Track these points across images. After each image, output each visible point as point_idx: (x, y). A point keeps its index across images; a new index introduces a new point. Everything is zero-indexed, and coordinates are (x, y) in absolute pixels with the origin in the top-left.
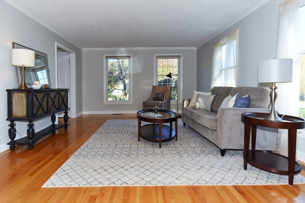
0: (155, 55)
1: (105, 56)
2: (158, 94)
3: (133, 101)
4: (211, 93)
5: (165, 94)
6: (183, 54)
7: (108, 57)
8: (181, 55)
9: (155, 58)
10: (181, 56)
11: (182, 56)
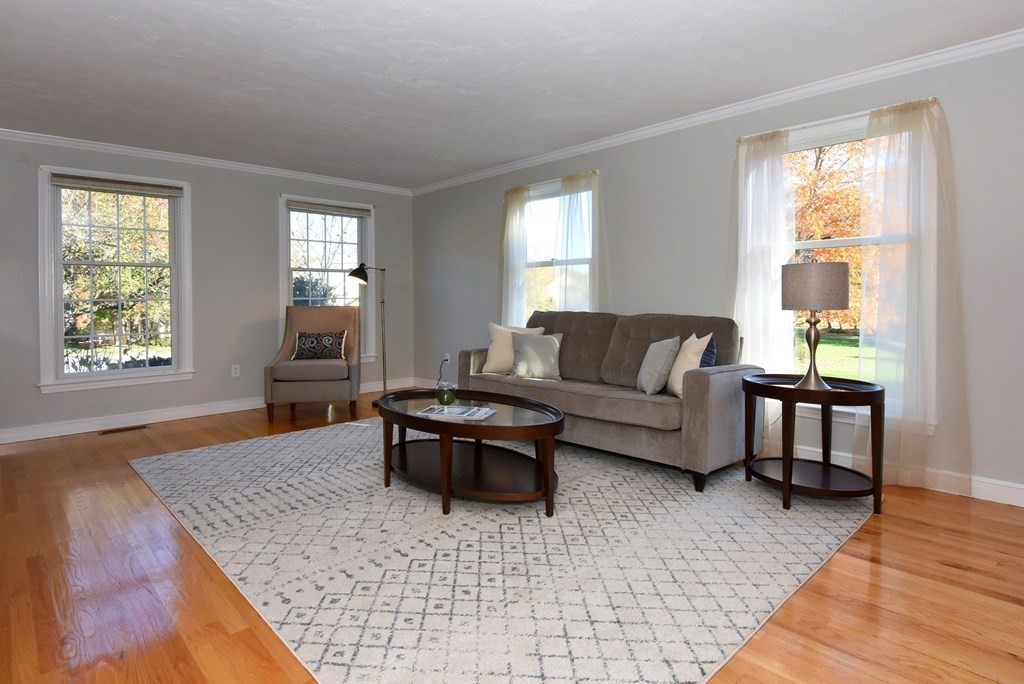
0: (285, 197)
1: (45, 170)
2: (319, 337)
3: (194, 368)
4: (542, 329)
5: (342, 334)
6: (374, 207)
7: (61, 180)
8: (370, 207)
9: (282, 208)
10: (369, 211)
11: (373, 211)
